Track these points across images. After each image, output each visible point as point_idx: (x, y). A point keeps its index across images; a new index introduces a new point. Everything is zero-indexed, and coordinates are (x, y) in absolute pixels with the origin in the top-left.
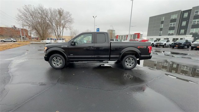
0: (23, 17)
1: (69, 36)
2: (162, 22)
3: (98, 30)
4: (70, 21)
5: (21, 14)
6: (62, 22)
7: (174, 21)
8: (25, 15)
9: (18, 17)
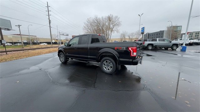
0: (86, 27)
1: (119, 39)
4: (118, 25)
5: (85, 25)
6: (111, 26)
8: (87, 25)
9: (84, 28)
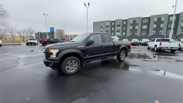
2: (101, 27)
3: (52, 29)
7: (107, 27)
